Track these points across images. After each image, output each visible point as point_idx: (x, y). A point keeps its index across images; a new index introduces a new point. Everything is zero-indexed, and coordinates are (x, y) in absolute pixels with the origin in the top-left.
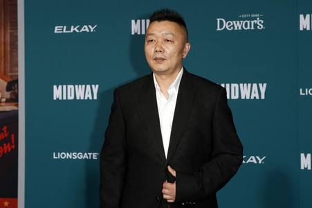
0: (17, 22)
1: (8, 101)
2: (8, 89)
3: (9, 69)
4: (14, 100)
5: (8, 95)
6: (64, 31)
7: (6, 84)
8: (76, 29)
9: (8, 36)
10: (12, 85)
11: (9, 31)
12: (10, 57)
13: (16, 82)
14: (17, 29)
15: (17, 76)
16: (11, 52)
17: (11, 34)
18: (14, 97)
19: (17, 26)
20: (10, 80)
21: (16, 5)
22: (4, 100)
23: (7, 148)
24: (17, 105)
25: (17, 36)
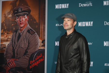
0: (45, 23)
1: (42, 46)
2: (42, 42)
3: (43, 37)
4: (44, 46)
5: (42, 44)
6: (59, 25)
7: (42, 41)
8: (62, 25)
9: (43, 27)
10: (43, 41)
11: (43, 25)
12: (43, 33)
13: (45, 40)
14: (45, 25)
15: (45, 39)
16: (43, 32)
17: (43, 26)
18: (44, 45)
19: (45, 24)
20: (43, 40)
21: (45, 18)
22: (41, 46)
23: (42, 60)
24: (45, 47)
25: (45, 27)
